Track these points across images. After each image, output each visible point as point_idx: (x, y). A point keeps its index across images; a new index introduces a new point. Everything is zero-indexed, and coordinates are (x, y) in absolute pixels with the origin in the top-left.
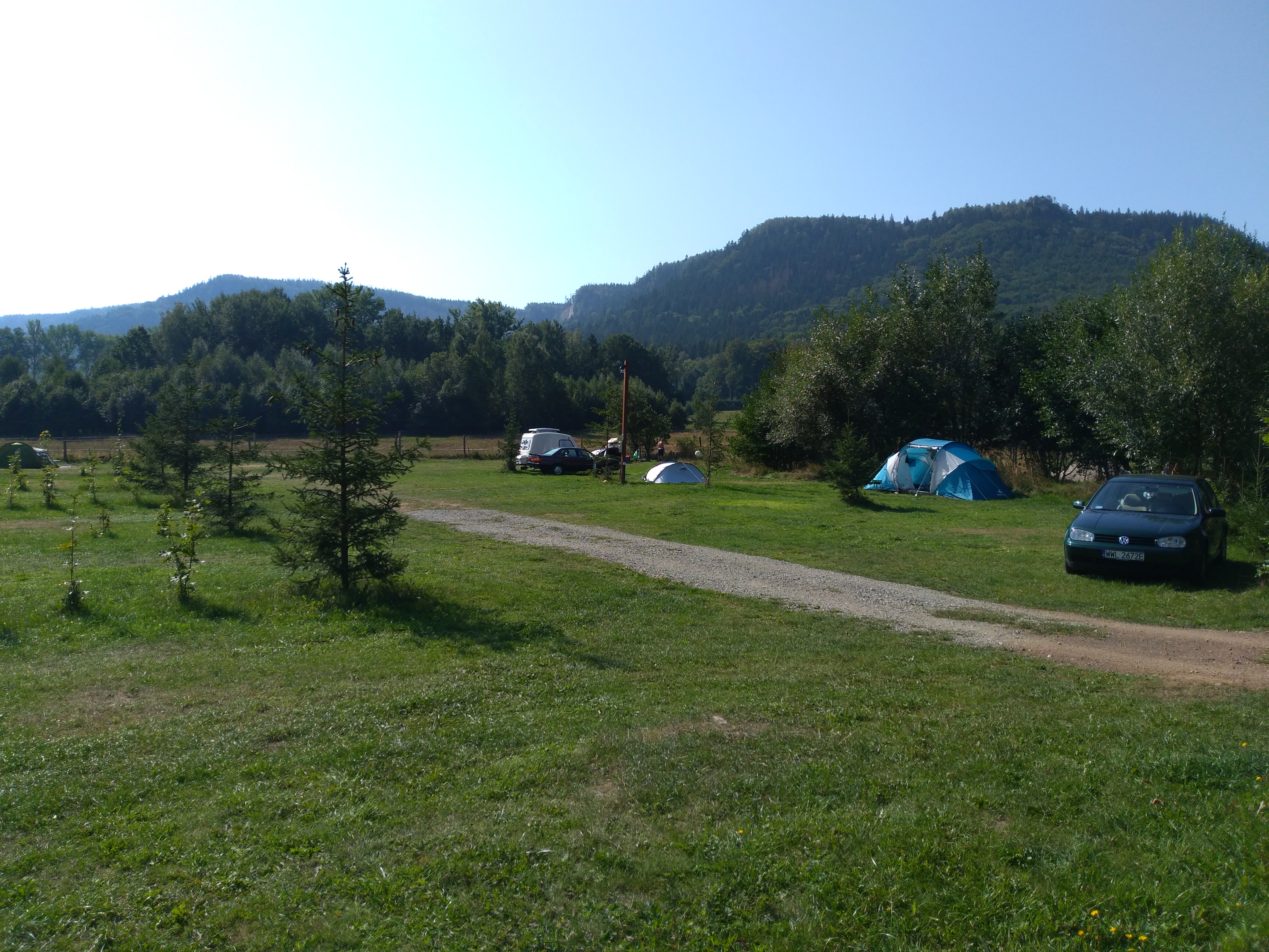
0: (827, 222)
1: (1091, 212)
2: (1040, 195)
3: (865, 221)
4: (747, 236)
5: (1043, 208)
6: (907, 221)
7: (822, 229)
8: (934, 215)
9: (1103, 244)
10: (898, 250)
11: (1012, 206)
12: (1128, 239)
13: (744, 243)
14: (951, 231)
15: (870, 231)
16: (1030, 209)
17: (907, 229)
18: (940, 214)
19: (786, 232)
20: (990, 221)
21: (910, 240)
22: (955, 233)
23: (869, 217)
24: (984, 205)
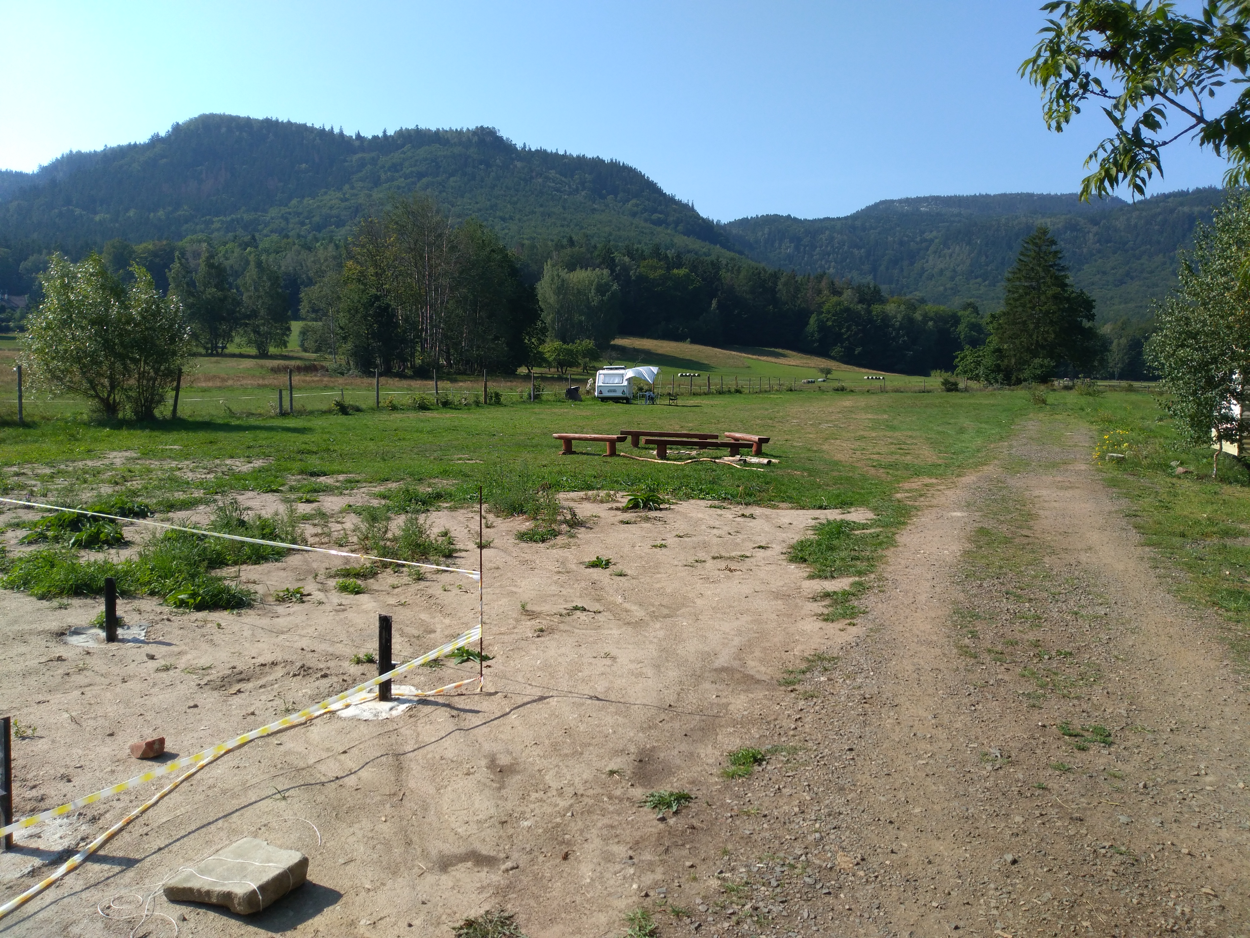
0: (270, 125)
1: (533, 150)
2: (485, 126)
3: (312, 130)
4: (177, 128)
5: (488, 139)
6: (358, 136)
7: (264, 131)
8: (385, 132)
9: (540, 180)
10: (346, 164)
11: (459, 133)
12: (563, 179)
13: (173, 138)
14: (400, 151)
15: (318, 141)
16: (476, 138)
17: (357, 143)
18: (391, 132)
19: (224, 130)
20: (438, 145)
21: (359, 155)
22: (405, 153)
23: (317, 126)
24: (433, 129)
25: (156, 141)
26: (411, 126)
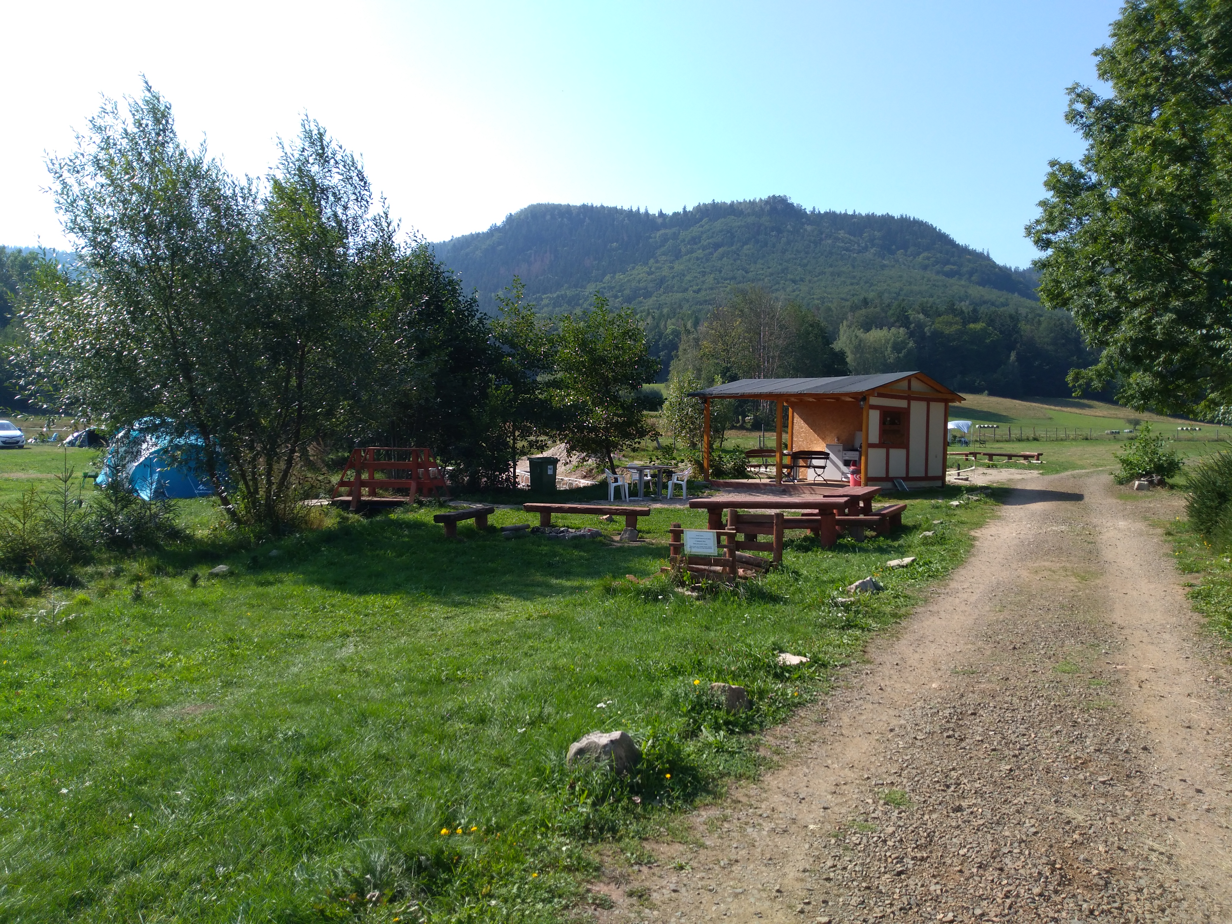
0: (586, 210)
1: (822, 212)
2: (777, 195)
3: (621, 211)
4: (510, 219)
5: (779, 207)
6: (661, 214)
7: (582, 216)
8: (684, 208)
9: (830, 241)
10: (651, 240)
11: (752, 204)
12: (852, 238)
13: (507, 227)
14: (698, 225)
15: (626, 221)
16: (768, 207)
17: (660, 221)
18: (690, 208)
19: (548, 217)
20: (733, 217)
21: (662, 231)
22: (702, 226)
23: (626, 208)
24: (728, 202)
25: (494, 230)
26: (708, 201)
